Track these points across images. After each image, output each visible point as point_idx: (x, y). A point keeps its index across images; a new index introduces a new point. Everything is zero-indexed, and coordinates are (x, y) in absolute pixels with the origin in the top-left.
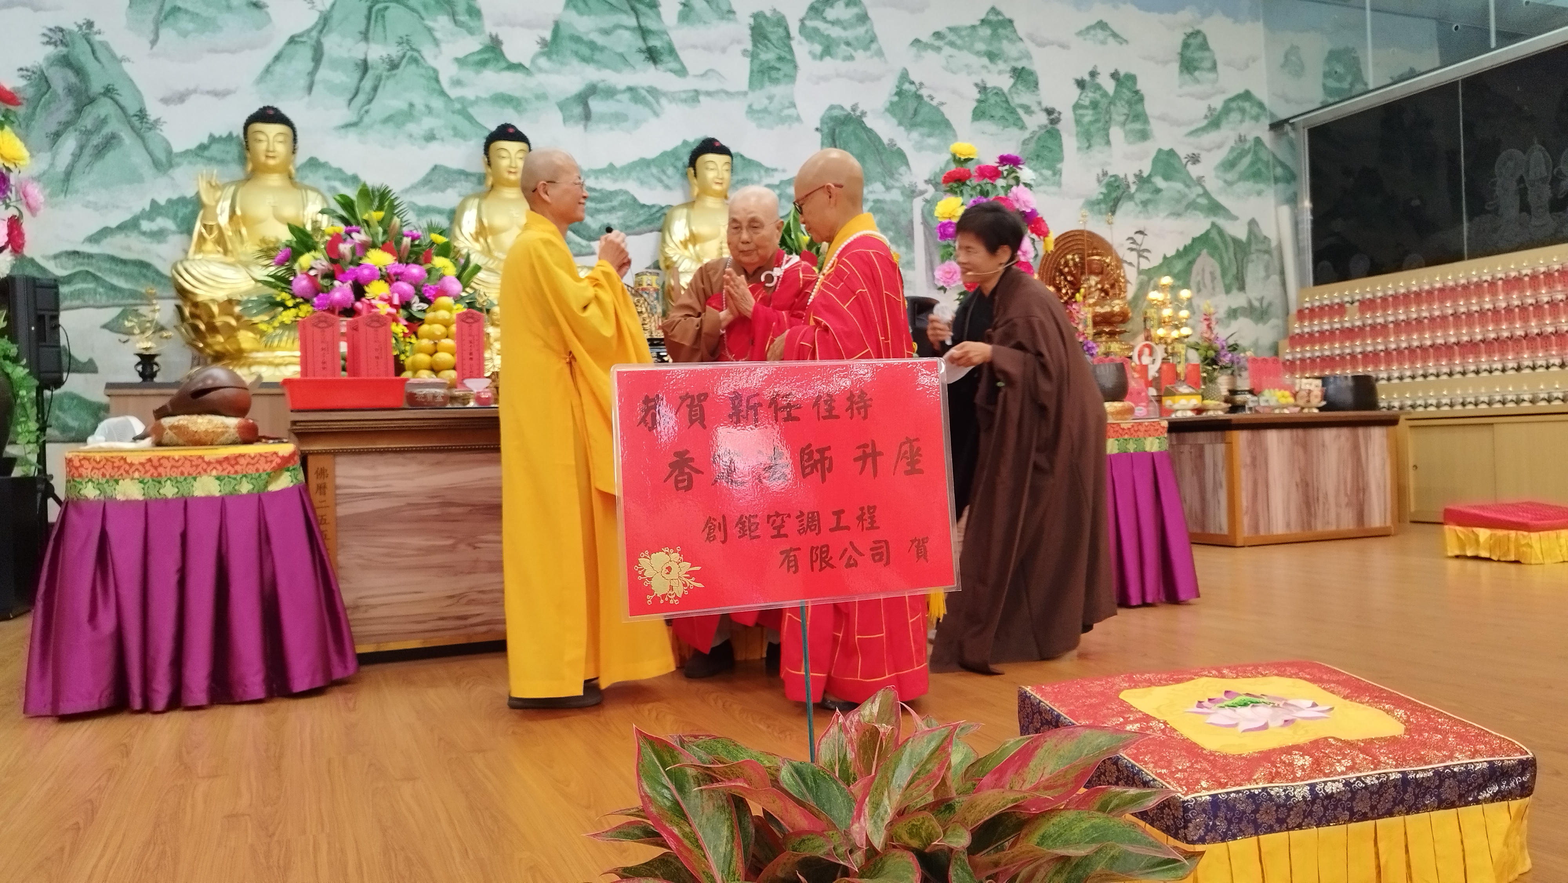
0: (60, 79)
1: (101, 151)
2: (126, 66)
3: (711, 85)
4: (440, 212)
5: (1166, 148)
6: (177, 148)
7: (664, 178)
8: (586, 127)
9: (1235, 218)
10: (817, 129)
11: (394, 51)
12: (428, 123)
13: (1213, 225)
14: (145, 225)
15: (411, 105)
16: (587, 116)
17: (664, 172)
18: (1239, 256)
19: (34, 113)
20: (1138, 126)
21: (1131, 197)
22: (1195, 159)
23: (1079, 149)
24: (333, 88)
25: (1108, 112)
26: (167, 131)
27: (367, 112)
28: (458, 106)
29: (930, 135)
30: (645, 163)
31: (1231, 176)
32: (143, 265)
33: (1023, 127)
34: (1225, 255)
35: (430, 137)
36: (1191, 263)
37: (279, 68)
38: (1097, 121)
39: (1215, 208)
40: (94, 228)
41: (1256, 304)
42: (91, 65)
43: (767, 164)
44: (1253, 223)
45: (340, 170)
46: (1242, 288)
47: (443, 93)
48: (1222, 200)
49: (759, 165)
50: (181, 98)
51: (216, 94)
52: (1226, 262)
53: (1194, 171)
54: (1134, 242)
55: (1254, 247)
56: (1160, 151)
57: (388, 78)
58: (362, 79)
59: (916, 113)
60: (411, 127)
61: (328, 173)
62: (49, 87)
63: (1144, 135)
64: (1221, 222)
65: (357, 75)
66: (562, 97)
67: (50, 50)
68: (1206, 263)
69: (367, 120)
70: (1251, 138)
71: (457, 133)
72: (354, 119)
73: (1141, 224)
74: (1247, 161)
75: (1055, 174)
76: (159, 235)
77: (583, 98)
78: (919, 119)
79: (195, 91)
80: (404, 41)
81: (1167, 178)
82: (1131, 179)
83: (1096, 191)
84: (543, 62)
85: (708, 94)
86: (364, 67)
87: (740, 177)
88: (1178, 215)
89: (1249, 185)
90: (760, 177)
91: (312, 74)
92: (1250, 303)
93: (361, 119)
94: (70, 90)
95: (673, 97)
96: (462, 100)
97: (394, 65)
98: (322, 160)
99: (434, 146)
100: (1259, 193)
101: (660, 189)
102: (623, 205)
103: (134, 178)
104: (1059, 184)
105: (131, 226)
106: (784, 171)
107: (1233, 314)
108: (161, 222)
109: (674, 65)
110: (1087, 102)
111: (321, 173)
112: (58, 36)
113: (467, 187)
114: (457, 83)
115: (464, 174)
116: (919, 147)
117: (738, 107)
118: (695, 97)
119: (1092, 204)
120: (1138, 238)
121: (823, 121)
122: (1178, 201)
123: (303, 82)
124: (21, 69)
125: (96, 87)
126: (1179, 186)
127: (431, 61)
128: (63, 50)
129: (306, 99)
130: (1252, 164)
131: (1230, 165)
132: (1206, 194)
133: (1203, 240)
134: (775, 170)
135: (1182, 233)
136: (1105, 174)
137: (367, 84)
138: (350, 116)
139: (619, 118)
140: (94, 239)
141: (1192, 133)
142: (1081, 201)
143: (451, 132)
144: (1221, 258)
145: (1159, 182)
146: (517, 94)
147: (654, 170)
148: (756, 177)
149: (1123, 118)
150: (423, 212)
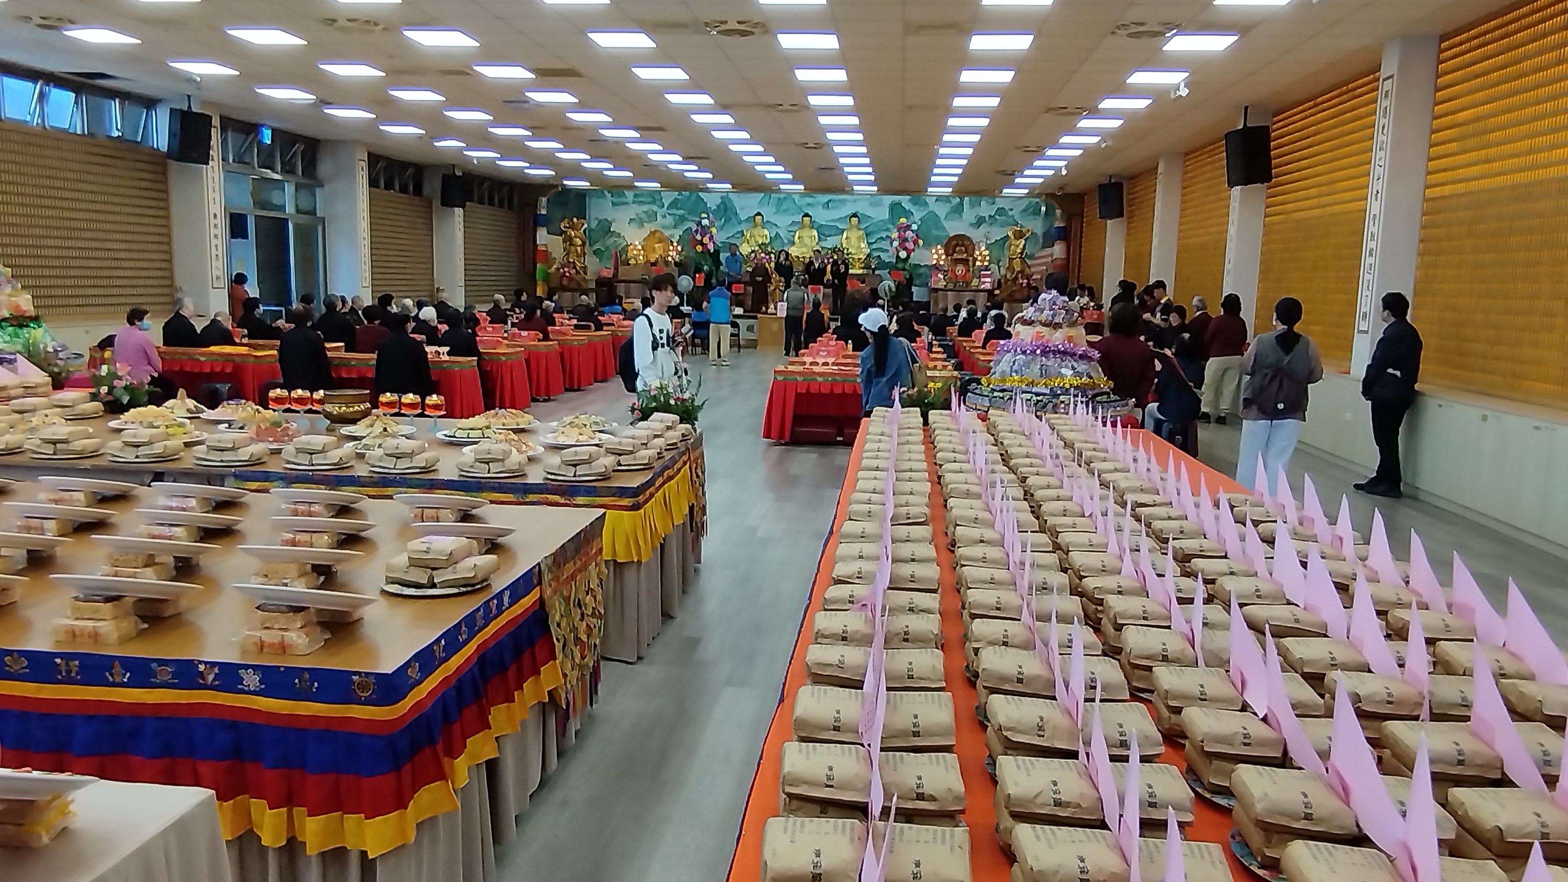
3: (860, 197)
4: (792, 232)
5: (1001, 206)
6: (742, 220)
12: (792, 211)
16: (828, 207)
21: (986, 222)
22: (1011, 210)
23: (970, 208)
26: (740, 216)
30: (841, 218)
35: (792, 214)
49: (871, 217)
51: (750, 207)
54: (985, 235)
60: (789, 212)
61: (771, 224)
65: (778, 201)
71: (798, 213)
73: (988, 230)
74: (1032, 210)
79: (746, 207)
81: (1000, 216)
82: (986, 217)
83: (973, 220)
85: (859, 200)
88: (1003, 227)
91: (769, 201)
93: (778, 211)
94: (724, 208)
95: (850, 201)
96: (800, 205)
100: (1035, 219)
101: (844, 224)
102: (835, 229)
103: (734, 226)
104: (961, 219)
106: (877, 218)
115: (798, 223)
116: (917, 210)
117: (866, 203)
122: (1003, 223)
123: (767, 203)
125: (728, 208)
126: (1005, 218)
127: (794, 197)
128: (723, 200)
129: (768, 207)
132: (1014, 220)
136: (978, 215)
148: (870, 220)
150: (789, 231)
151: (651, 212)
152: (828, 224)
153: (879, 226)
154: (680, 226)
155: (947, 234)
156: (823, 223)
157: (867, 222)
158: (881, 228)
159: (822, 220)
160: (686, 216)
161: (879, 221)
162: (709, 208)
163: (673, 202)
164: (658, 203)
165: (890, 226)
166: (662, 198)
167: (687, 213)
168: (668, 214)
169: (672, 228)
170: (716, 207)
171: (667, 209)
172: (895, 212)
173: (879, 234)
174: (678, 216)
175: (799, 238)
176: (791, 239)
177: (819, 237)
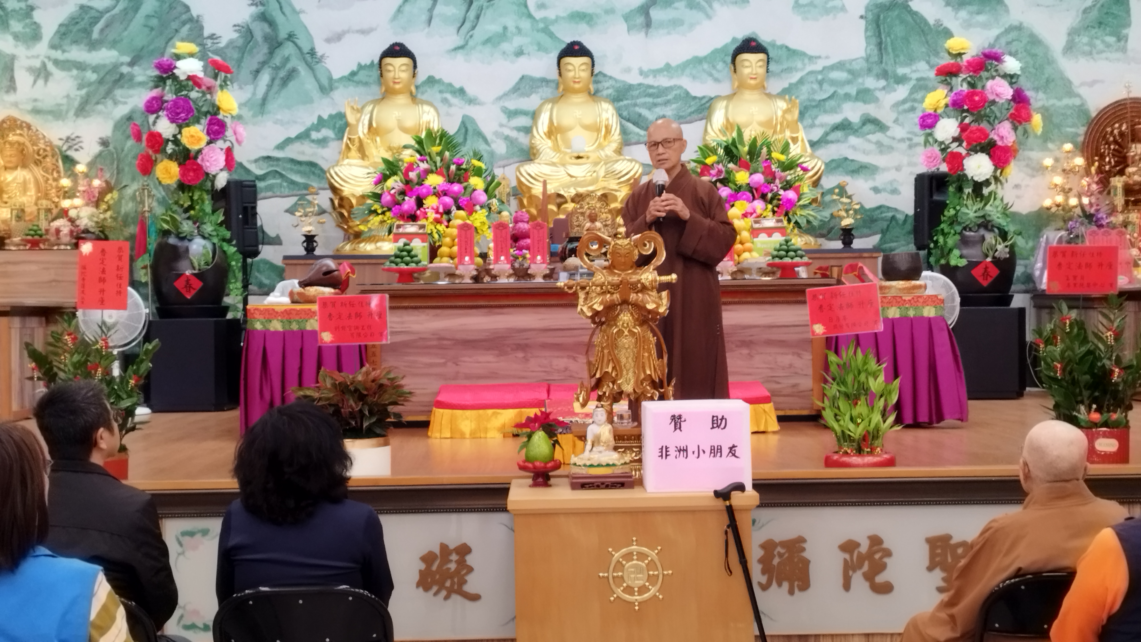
0: (260, 30)
1: (285, 81)
2: (302, 16)
4: (525, 113)
6: (336, 76)
7: (714, 72)
8: (647, 34)
10: (862, 17)
12: (518, 41)
14: (314, 135)
15: (505, 28)
16: (648, 24)
17: (714, 67)
19: (242, 57)
24: (446, 20)
27: (471, 36)
28: (541, 25)
29: (979, 13)
30: (698, 61)
32: (312, 165)
35: (520, 53)
37: (407, 8)
40: (281, 139)
42: (279, 19)
43: (810, 53)
45: (450, 85)
47: (530, 16)
49: (803, 54)
50: (338, 37)
51: (363, 32)
57: (488, 7)
58: (467, 11)
60: (505, 46)
61: (442, 88)
62: (252, 37)
65: (464, 8)
66: (627, 10)
67: (253, 9)
69: (471, 43)
71: (541, 48)
72: (461, 43)
75: (1119, 40)
76: (323, 142)
77: (645, 9)
79: (348, 31)
86: (470, 1)
87: (785, 66)
90: (804, 65)
91: (431, 10)
93: (466, 43)
94: (266, 38)
96: (544, 20)
98: (437, 77)
99: (522, 60)
101: (710, 82)
102: (677, 98)
103: (308, 100)
105: (304, 136)
106: (827, 57)
108: (326, 132)
111: (437, 88)
113: (547, 92)
114: (541, 6)
115: (544, 81)
116: (967, 25)
121: (867, 9)
123: (424, 17)
124: (235, 26)
125: (283, 34)
128: (261, 9)
129: (427, 30)
134: (819, 57)
137: (472, 14)
138: (457, 40)
139: (676, 23)
140: (281, 147)
143: (536, 48)
146: (590, 11)
147: (706, 66)
148: (799, 65)
150: (512, 114)
152: (650, 81)
153: (833, 83)
154: (100, 107)
155: (1077, 102)
156: (634, 79)
157: (789, 70)
158: (841, 92)
159: (628, 70)
160: (125, 70)
161: (833, 68)
162: (212, 37)
163: (73, 21)
164: (16, 26)
165: (871, 82)
166: (32, 8)
167: (127, 59)
168: (56, 62)
169: (72, 113)
170: (235, 35)
171: (53, 47)
172: (889, 35)
173: (834, 110)
174: (95, 69)
175: (551, 133)
176: (523, 139)
177: (624, 131)
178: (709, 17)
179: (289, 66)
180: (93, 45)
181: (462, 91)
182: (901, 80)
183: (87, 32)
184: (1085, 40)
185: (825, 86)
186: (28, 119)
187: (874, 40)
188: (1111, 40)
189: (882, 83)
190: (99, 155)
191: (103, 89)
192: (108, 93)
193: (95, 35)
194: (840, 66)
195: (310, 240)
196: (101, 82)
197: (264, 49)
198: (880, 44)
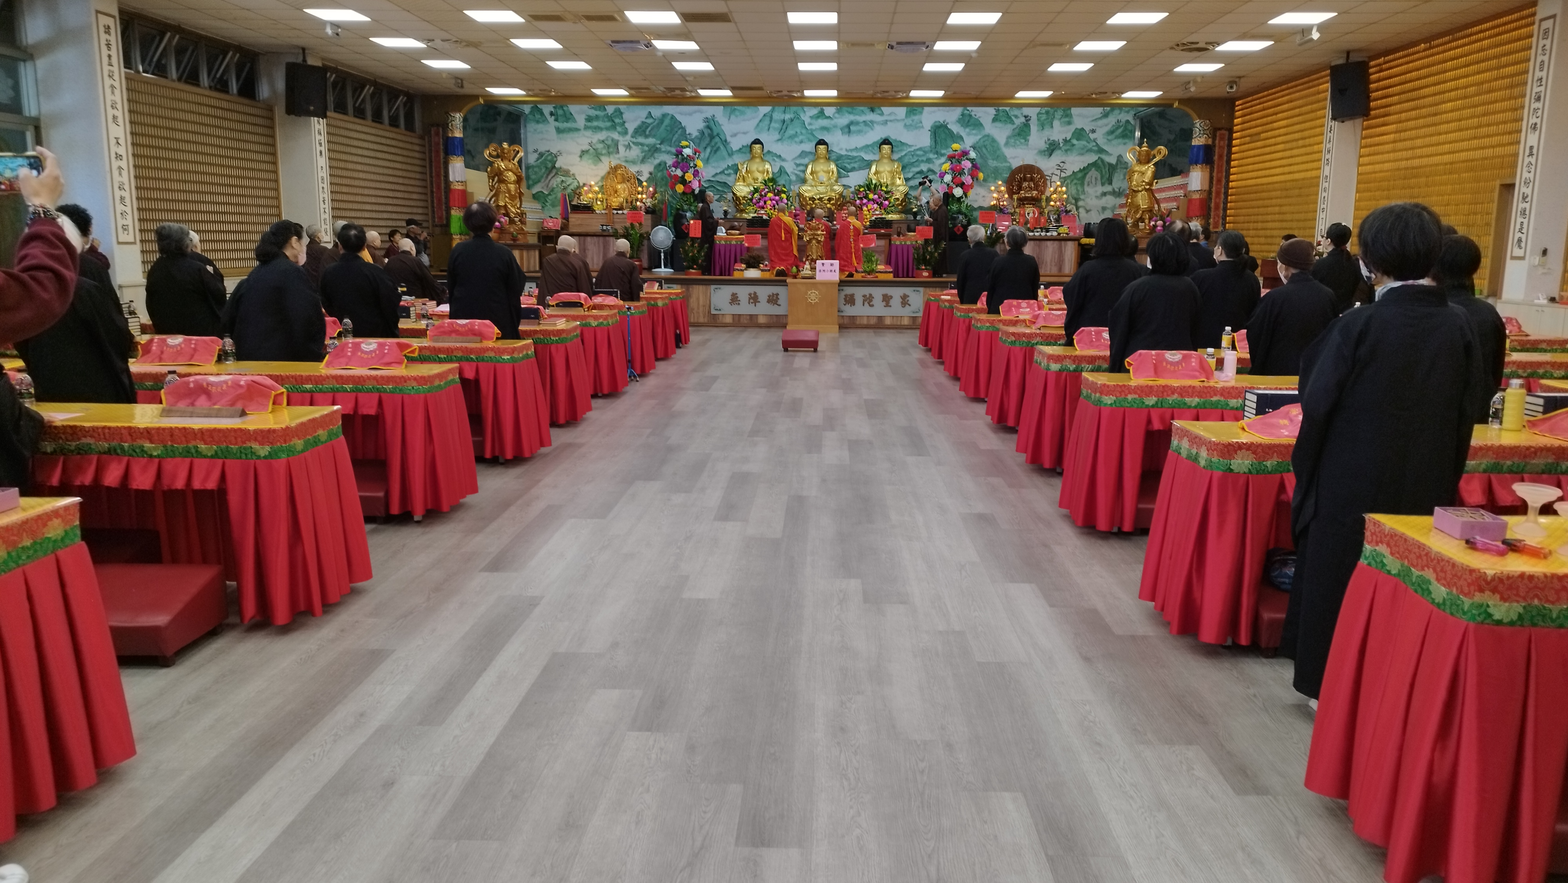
0: (707, 132)
1: (716, 152)
2: (723, 127)
3: (892, 118)
4: (803, 165)
5: (1079, 127)
6: (734, 150)
8: (849, 136)
9: (1111, 155)
10: (929, 131)
11: (792, 116)
12: (801, 137)
13: (1099, 158)
14: (726, 172)
15: (796, 133)
16: (849, 132)
18: (1111, 170)
20: (1067, 119)
21: (1060, 148)
22: (1093, 131)
23: (1038, 131)
24: (775, 129)
25: (1054, 115)
26: (732, 145)
27: (784, 136)
28: (809, 133)
29: (973, 130)
30: (867, 146)
31: (1110, 138)
32: (725, 183)
33: (1014, 124)
34: (1104, 171)
35: (801, 142)
36: (1086, 174)
37: (761, 124)
38: (1048, 119)
39: (1101, 151)
40: (714, 173)
41: (1117, 190)
42: (714, 128)
43: (909, 144)
44: (1120, 157)
45: (776, 155)
46: (1110, 183)
47: (805, 129)
48: (1105, 148)
49: (905, 145)
50: (734, 135)
52: (1104, 173)
53: (1092, 136)
54: (1059, 166)
55: (1119, 166)
56: (1076, 129)
57: (790, 124)
59: (969, 121)
60: (797, 139)
62: (704, 135)
63: (1069, 123)
64: (1103, 157)
65: (781, 124)
66: (840, 128)
68: (1093, 173)
69: (784, 138)
70: (1123, 120)
71: (810, 140)
72: (780, 138)
73: (1063, 159)
74: (1120, 130)
75: (1026, 141)
76: (729, 175)
77: (848, 126)
78: (970, 124)
79: (739, 134)
80: (795, 112)
81: (1078, 140)
82: (1061, 141)
83: (1043, 146)
84: (837, 115)
85: (891, 121)
86: (784, 121)
88: (1082, 154)
89: (1120, 140)
90: (907, 148)
91: (769, 125)
92: (1114, 189)
93: (782, 138)
94: (709, 135)
95: (878, 123)
96: (811, 130)
97: (792, 120)
99: (803, 145)
100: (1125, 144)
101: (872, 154)
102: (859, 160)
103: (724, 159)
104: (1027, 145)
105: (722, 172)
106: (915, 146)
107: (1104, 194)
109: (879, 112)
110: (1044, 111)
112: (706, 120)
113: (811, 157)
114: (810, 124)
115: (811, 153)
116: (969, 134)
117: (900, 125)
118: (885, 123)
119: (1041, 152)
120: (1062, 165)
121: (932, 127)
122: (1082, 149)
123: (767, 128)
125: (715, 134)
126: (1084, 143)
127: (803, 118)
129: (768, 134)
130: (1123, 131)
131: (1111, 132)
132: (1097, 145)
133: (1094, 165)
134: (913, 146)
135: (1083, 162)
136: (1049, 140)
137: (784, 127)
138: (777, 136)
139: (860, 132)
140: (713, 176)
141: (1093, 121)
142: (1036, 151)
144: (1101, 171)
145: (1075, 142)
146: (828, 126)
148: (905, 148)
149: (1060, 117)
150: (798, 165)
151: (609, 142)
152: (849, 154)
153: (918, 155)
154: (649, 160)
155: (1008, 165)
156: (843, 153)
157: (901, 150)
158: (920, 159)
159: (841, 149)
160: (658, 146)
161: (918, 150)
162: (689, 134)
163: (640, 127)
164: (619, 129)
165: (931, 156)
166: (625, 122)
167: (659, 142)
168: (633, 143)
169: (639, 162)
170: (698, 134)
171: (632, 137)
172: (939, 137)
173: (918, 166)
174: (647, 146)
175: (812, 173)
176: (802, 175)
177: (838, 172)
178: (872, 129)
179: (717, 146)
180: (646, 137)
181: (780, 156)
182: (943, 155)
183: (644, 131)
184: (1013, 141)
185: (915, 157)
186: (623, 164)
187: (933, 140)
188: (1023, 141)
189: (936, 156)
190: (649, 178)
191: (650, 154)
192: (652, 155)
193: (647, 133)
194: (920, 149)
195: (726, 213)
196: (649, 150)
197: (708, 139)
198: (935, 141)
